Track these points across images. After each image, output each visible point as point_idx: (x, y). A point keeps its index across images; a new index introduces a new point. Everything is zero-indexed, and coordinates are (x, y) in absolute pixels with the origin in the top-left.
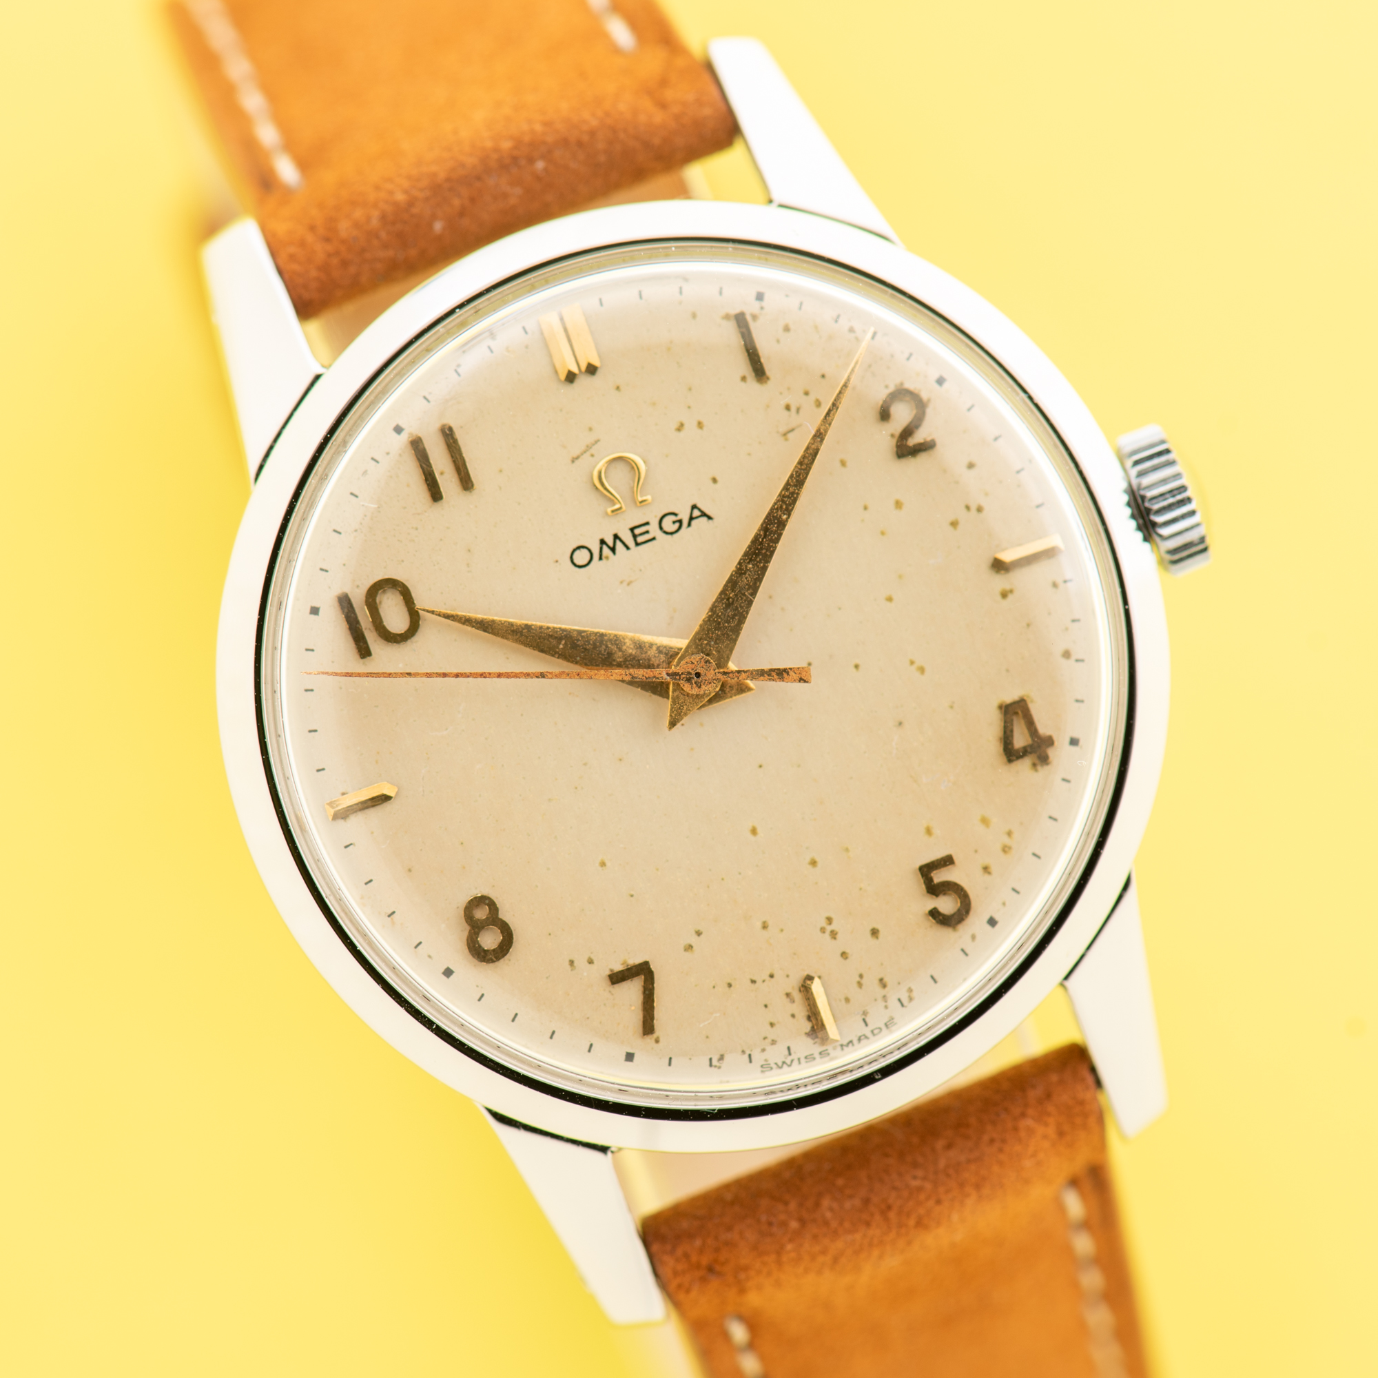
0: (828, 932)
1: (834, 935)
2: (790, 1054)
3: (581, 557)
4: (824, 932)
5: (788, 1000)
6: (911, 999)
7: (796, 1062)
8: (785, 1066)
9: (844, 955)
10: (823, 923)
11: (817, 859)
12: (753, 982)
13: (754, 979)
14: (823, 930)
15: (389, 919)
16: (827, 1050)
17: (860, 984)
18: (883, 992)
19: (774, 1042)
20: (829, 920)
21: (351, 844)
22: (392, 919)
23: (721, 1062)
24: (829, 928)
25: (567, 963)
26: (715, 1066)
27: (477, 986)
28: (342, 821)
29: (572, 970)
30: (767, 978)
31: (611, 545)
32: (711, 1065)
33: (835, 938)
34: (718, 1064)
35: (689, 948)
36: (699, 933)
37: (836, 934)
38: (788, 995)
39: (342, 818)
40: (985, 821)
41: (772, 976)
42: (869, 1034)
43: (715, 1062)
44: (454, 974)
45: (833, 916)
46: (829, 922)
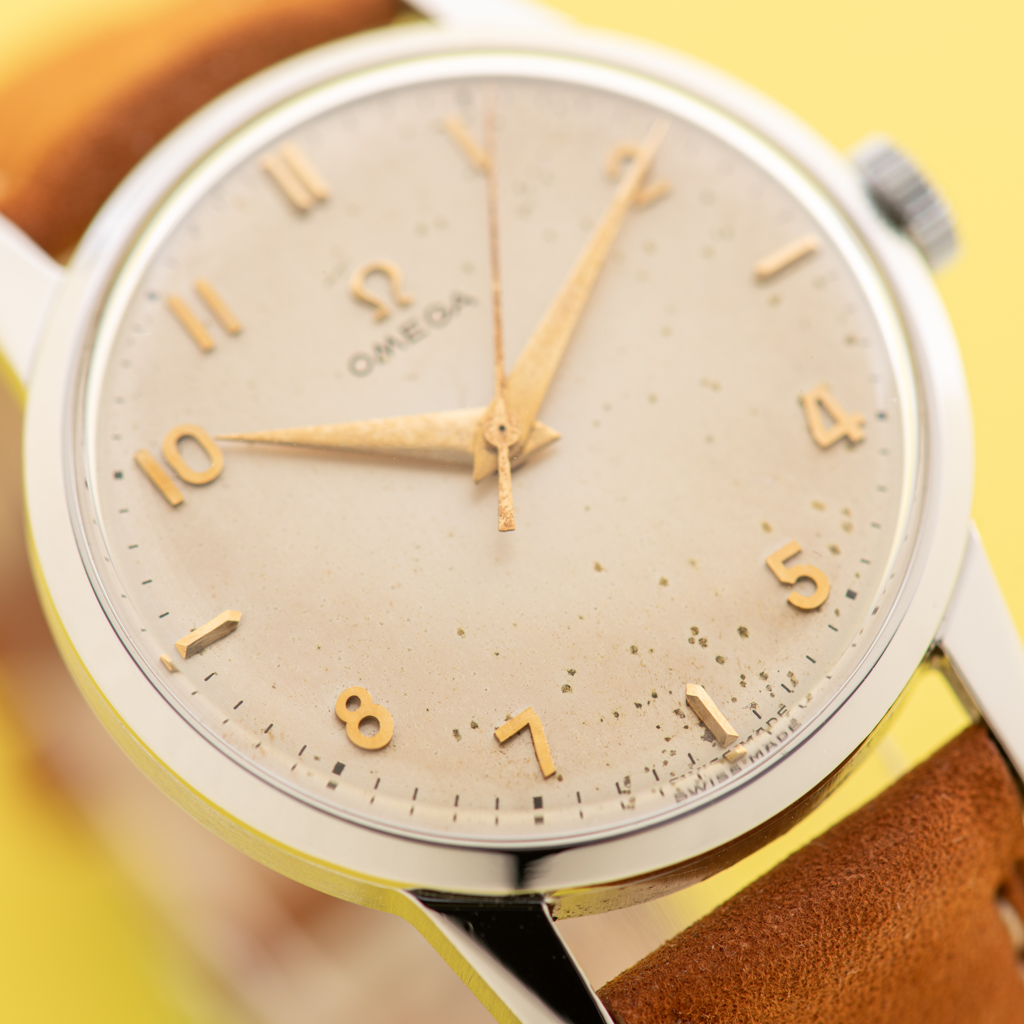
0: (697, 641)
1: (703, 643)
2: (694, 762)
3: (361, 365)
4: (693, 643)
5: (679, 716)
6: (795, 683)
7: (709, 784)
8: (699, 791)
9: (719, 660)
10: (690, 634)
11: (666, 577)
12: (639, 706)
13: (638, 702)
14: (692, 641)
15: (267, 734)
16: (729, 751)
17: (743, 684)
18: (766, 683)
19: (673, 753)
20: (695, 630)
21: (213, 674)
22: (270, 733)
23: (628, 785)
24: (697, 638)
25: (452, 733)
26: (625, 792)
27: (372, 772)
28: (198, 655)
29: (458, 741)
30: (652, 699)
31: (385, 349)
32: (620, 792)
33: (706, 646)
34: (627, 789)
35: (567, 688)
36: (572, 673)
37: (705, 641)
38: (677, 712)
39: (198, 653)
40: (818, 506)
41: (655, 696)
42: (776, 741)
43: (623, 788)
44: (346, 768)
45: (696, 625)
46: (695, 633)
